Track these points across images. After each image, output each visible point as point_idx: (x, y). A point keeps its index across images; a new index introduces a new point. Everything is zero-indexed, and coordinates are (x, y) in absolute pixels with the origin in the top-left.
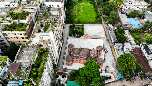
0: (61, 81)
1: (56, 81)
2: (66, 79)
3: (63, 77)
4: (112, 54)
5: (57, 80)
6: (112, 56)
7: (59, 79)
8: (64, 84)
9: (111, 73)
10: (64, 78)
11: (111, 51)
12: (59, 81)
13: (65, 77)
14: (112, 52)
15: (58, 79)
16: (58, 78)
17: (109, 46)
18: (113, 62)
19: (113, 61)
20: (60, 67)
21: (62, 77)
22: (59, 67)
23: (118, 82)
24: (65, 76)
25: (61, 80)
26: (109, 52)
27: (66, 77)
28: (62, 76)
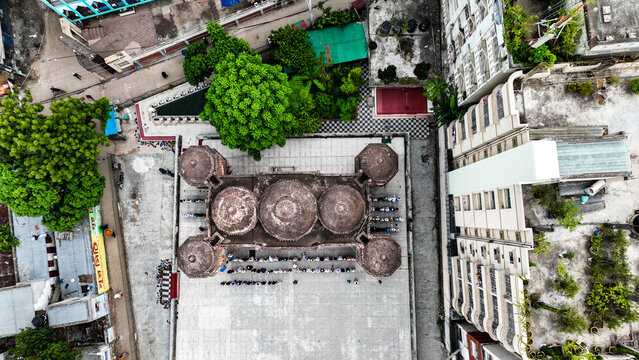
0: (398, 51)
1: (421, 47)
2: (377, 64)
3: (392, 69)
4: (130, 263)
5: (417, 52)
6: (130, 251)
7: (408, 58)
8: (380, 41)
9: (151, 141)
10: (386, 66)
11: (132, 282)
12: (405, 48)
13: (380, 71)
14: (127, 275)
15: (413, 61)
16: (417, 61)
17: (139, 327)
18: (136, 207)
19: (131, 211)
20: (417, 144)
21: (397, 71)
22: (425, 143)
23: (129, 97)
24: (381, 74)
25: (399, 55)
26: (143, 278)
27: (375, 73)
28: (399, 75)
